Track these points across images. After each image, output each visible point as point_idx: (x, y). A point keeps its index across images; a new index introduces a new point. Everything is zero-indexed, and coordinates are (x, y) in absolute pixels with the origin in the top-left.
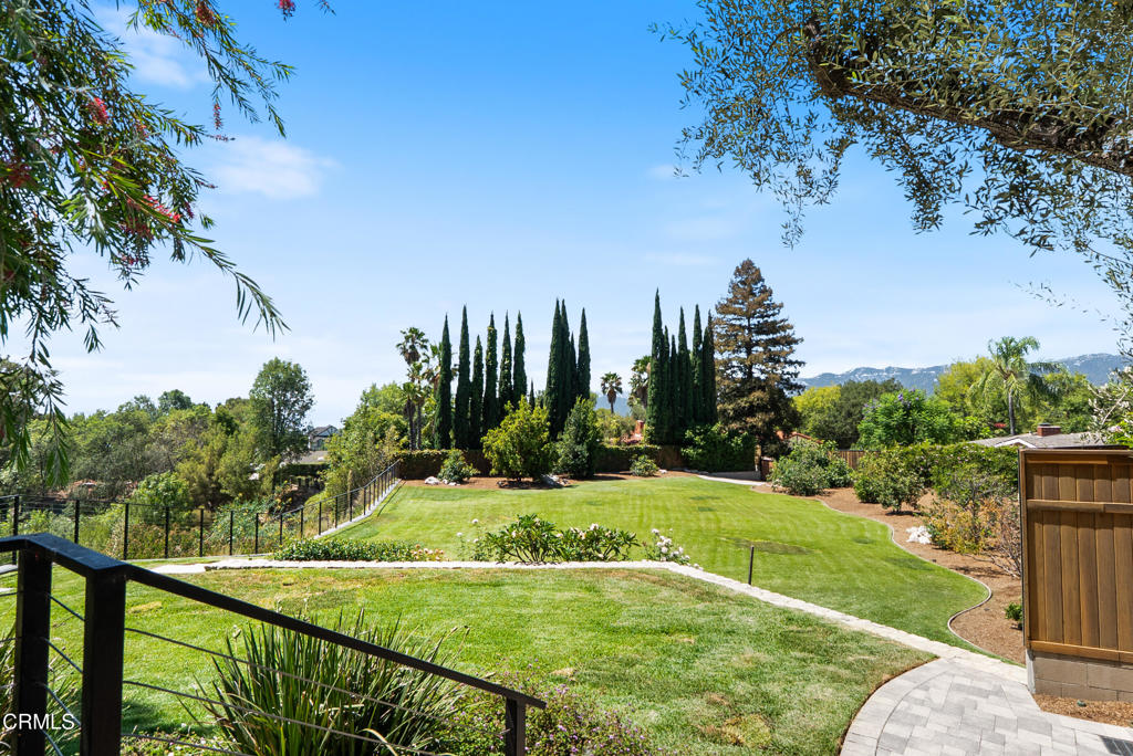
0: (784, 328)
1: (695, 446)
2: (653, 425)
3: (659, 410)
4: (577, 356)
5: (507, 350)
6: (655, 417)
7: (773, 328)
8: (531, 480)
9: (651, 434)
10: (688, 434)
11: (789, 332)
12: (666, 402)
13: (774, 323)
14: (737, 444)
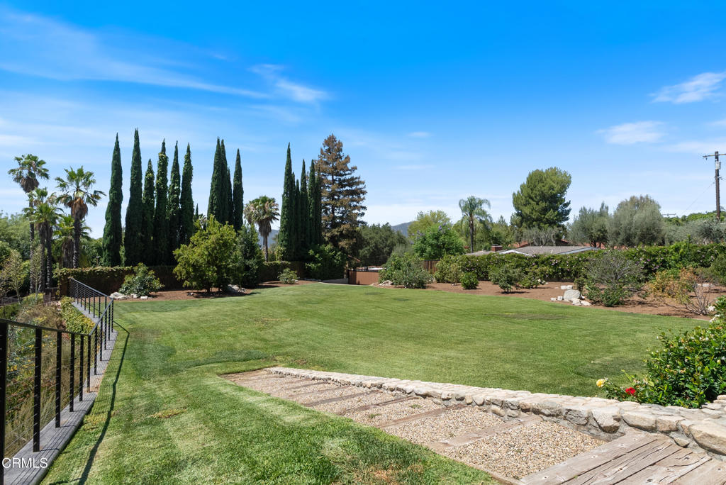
0: (358, 183)
1: (315, 261)
2: (285, 246)
3: (289, 235)
4: (233, 189)
5: (176, 177)
6: (286, 240)
7: (352, 182)
8: (217, 290)
9: (283, 253)
10: (311, 252)
11: (361, 186)
12: (293, 229)
13: (352, 179)
14: (337, 260)
